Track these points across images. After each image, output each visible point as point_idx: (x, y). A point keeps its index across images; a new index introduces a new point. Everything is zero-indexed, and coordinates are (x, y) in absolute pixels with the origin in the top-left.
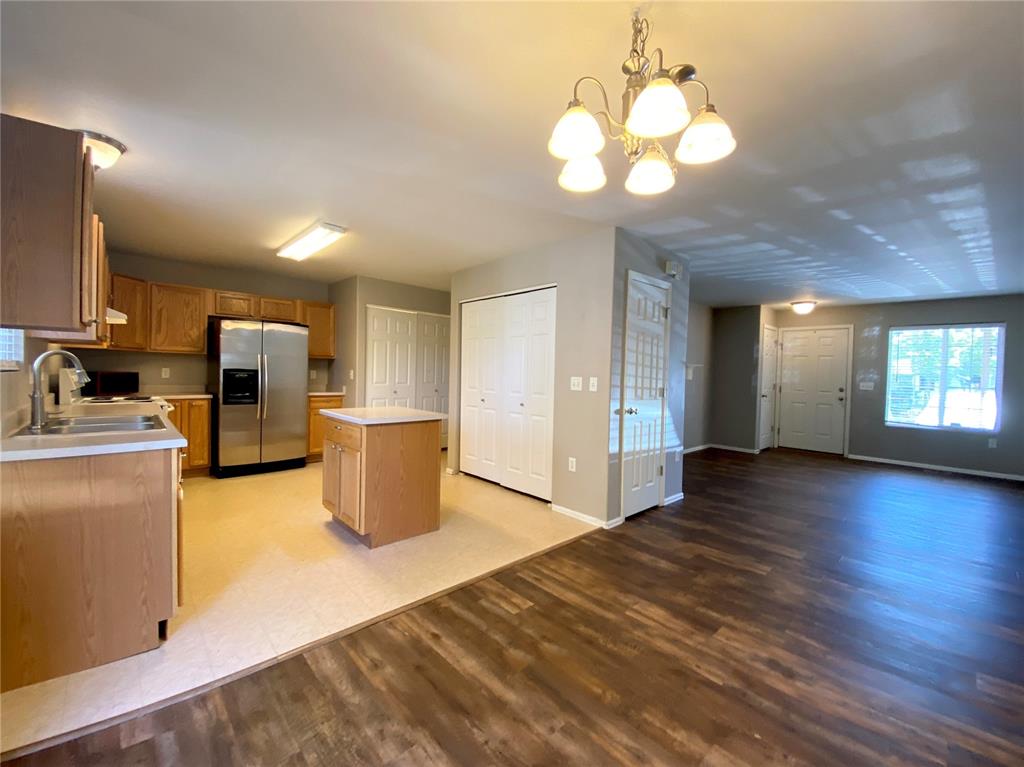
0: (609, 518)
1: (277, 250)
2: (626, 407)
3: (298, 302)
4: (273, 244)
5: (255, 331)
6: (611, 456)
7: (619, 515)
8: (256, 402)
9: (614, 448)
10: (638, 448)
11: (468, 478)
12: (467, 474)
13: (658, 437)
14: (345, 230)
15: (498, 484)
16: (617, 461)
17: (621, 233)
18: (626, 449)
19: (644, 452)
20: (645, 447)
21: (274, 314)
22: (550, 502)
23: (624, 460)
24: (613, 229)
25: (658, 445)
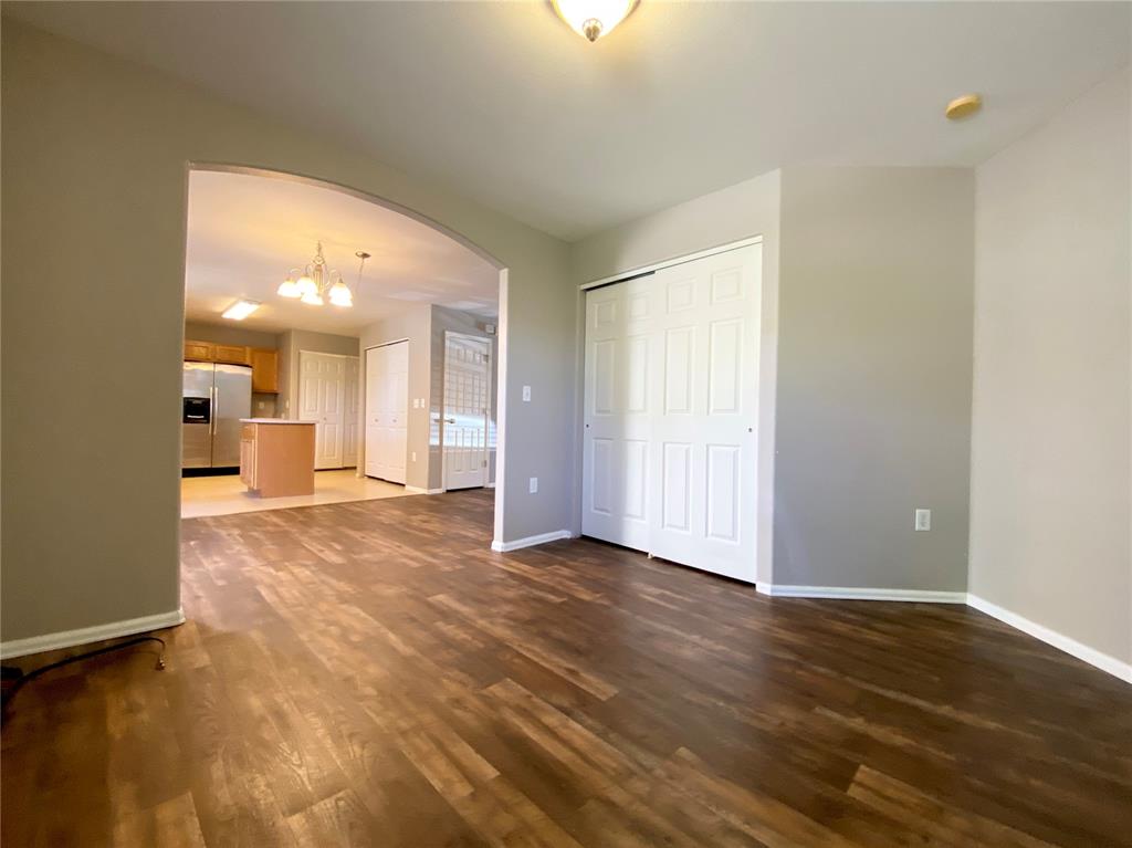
0: (430, 487)
1: (222, 313)
2: (446, 417)
3: (248, 349)
4: (218, 309)
5: (207, 372)
6: (432, 447)
7: (440, 487)
8: (208, 422)
9: (436, 442)
10: (460, 444)
11: (372, 480)
12: (370, 477)
13: (483, 440)
14: (260, 303)
15: (382, 480)
16: (437, 452)
17: (435, 308)
18: (445, 443)
19: (468, 448)
20: (468, 444)
21: (227, 357)
22: (403, 485)
23: (444, 451)
24: (429, 306)
25: (482, 445)
